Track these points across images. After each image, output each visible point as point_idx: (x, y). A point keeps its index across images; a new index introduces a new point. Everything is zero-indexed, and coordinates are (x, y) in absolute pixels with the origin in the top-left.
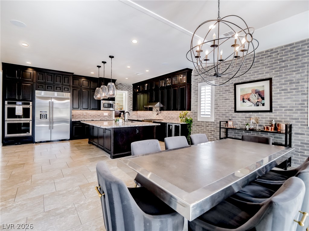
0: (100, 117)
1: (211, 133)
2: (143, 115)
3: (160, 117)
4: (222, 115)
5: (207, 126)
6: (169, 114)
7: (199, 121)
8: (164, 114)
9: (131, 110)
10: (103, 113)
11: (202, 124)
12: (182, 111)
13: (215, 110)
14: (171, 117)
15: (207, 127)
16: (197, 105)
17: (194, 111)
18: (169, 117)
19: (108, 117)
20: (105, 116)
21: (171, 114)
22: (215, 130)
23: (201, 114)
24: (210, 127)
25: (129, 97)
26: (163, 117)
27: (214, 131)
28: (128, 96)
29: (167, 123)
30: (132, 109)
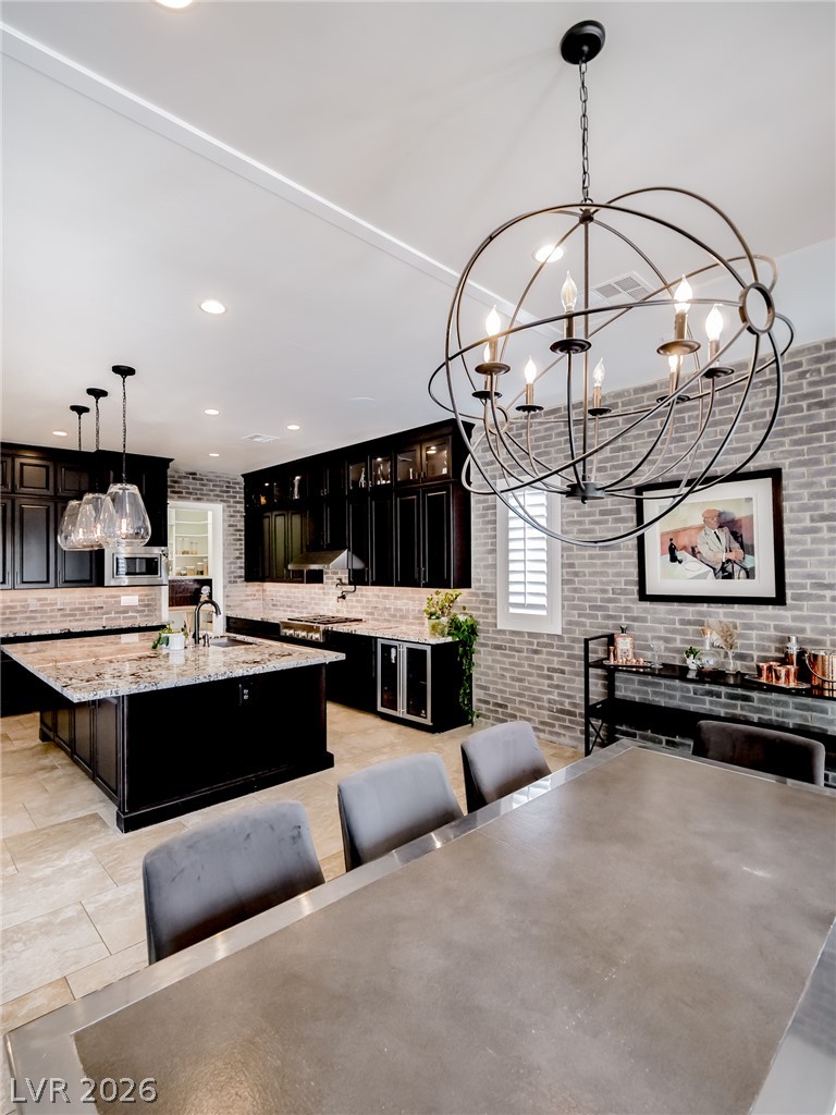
0: (104, 614)
1: (550, 678)
2: (288, 597)
3: (352, 607)
4: (591, 608)
5: (536, 652)
6: (386, 597)
7: (503, 632)
8: (366, 596)
9: (240, 577)
10: (119, 596)
11: (513, 642)
12: (436, 590)
13: (566, 587)
14: (395, 609)
15: (536, 657)
16: (494, 566)
17: (484, 587)
18: (386, 609)
19: (138, 611)
20: (126, 610)
21: (396, 598)
22: (567, 669)
23: (511, 601)
24: (544, 656)
25: (230, 526)
26: (363, 607)
27: (563, 672)
28: (227, 524)
29: (376, 638)
30: (242, 573)
